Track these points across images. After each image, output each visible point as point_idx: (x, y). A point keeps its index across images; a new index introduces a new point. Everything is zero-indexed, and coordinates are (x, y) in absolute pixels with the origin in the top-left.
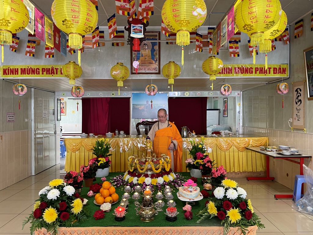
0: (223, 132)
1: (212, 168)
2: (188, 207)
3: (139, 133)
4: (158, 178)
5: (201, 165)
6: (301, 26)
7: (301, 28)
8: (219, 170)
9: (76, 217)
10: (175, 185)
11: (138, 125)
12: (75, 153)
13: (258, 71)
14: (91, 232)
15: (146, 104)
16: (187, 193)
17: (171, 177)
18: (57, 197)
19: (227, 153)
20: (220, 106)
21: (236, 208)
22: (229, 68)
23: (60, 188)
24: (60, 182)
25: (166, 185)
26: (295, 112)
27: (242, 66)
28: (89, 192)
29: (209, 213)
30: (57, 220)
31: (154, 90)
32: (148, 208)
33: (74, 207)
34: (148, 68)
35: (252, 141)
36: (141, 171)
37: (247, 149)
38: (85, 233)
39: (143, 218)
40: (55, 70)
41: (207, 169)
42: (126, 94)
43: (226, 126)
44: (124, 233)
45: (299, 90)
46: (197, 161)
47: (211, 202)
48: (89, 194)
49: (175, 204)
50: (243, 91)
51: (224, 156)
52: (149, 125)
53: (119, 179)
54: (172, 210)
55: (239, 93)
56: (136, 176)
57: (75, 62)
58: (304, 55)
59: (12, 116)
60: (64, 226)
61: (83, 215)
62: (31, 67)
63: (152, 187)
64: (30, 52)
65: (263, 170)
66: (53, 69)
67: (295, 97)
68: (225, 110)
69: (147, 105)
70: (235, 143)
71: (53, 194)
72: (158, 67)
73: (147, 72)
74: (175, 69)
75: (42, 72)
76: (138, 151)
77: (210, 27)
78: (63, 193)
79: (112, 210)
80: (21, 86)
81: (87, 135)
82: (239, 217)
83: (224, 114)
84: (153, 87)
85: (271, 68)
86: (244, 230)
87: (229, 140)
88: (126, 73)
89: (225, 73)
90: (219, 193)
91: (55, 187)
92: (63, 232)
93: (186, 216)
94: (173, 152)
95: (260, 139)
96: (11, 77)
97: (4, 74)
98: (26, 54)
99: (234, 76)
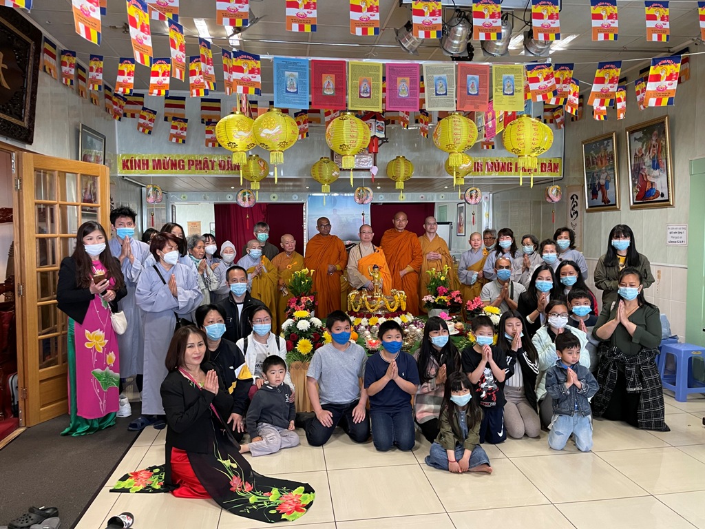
18: (307, 327)
20: (452, 217)
22: (478, 163)
23: (308, 319)
24: (306, 313)
27: (497, 161)
36: (371, 311)
40: (210, 164)
46: (439, 297)
50: (493, 193)
55: (488, 196)
58: (582, 148)
64: (178, 136)
66: (206, 162)
67: (570, 208)
68: (461, 225)
71: (303, 325)
75: (189, 165)
83: (459, 231)
91: (303, 318)
96: (135, 173)
97: (124, 168)
98: (171, 139)
99: (486, 175)
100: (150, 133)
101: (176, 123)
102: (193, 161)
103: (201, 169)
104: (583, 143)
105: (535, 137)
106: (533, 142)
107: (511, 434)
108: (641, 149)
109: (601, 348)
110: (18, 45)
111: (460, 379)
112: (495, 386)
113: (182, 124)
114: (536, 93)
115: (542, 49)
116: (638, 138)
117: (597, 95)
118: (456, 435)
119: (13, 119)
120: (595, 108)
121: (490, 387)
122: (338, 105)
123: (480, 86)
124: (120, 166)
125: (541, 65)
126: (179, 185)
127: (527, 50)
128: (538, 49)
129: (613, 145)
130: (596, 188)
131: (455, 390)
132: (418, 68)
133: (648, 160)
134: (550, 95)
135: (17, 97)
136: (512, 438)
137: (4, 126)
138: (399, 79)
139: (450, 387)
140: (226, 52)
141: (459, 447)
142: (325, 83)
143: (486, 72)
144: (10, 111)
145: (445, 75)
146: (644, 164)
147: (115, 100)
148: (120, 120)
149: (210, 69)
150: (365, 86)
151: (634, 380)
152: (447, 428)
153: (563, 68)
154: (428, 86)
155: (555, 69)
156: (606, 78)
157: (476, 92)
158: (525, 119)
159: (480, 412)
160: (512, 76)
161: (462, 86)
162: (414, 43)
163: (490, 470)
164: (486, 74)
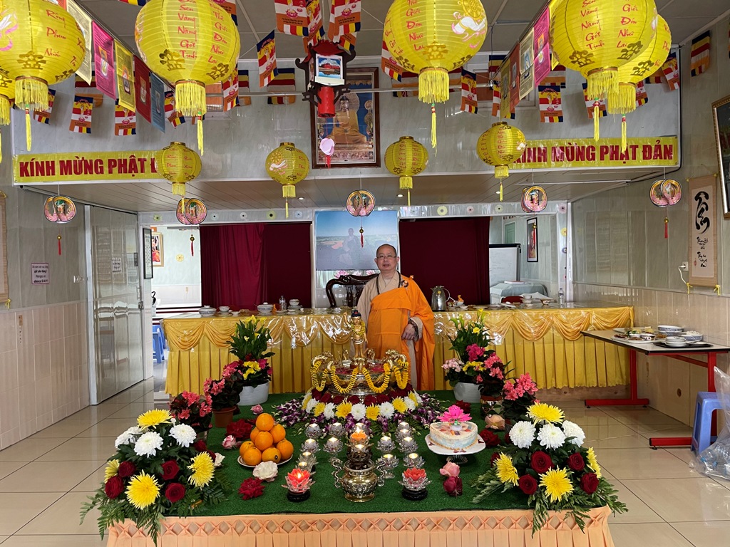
0: (527, 297)
1: (504, 379)
2: (451, 469)
3: (333, 302)
4: (380, 405)
5: (478, 372)
6: (707, 47)
7: (707, 52)
8: (522, 383)
9: (201, 493)
10: (420, 420)
11: (330, 284)
12: (188, 352)
13: (608, 155)
14: (234, 526)
15: (348, 237)
16: (447, 436)
17: (411, 402)
18: (156, 449)
19: (538, 347)
20: (521, 237)
21: (561, 468)
22: (539, 149)
23: (163, 429)
24: (164, 416)
25: (399, 421)
26: (696, 247)
27: (570, 144)
28: (225, 440)
29: (499, 481)
30: (159, 502)
31: (366, 205)
32: (361, 471)
33: (195, 472)
34: (352, 154)
35: (595, 317)
36: (342, 390)
37: (585, 335)
38: (222, 529)
39: (351, 493)
40: (138, 164)
41: (494, 382)
42: (301, 213)
43: (534, 284)
44: (310, 528)
45: (702, 196)
46: (469, 364)
47: (503, 456)
48: (225, 444)
49: (421, 462)
50: (573, 200)
51: (532, 351)
52: (356, 283)
53: (291, 407)
54: (415, 475)
55: (565, 206)
56: (330, 401)
57: (183, 144)
58: (714, 114)
59: (43, 271)
60: (175, 514)
61: (215, 490)
62: (83, 158)
63: (368, 424)
64: (81, 124)
65: (623, 382)
66: (133, 161)
67: (695, 213)
68: (533, 247)
69: (351, 238)
70: (555, 322)
71: (148, 445)
72: (374, 150)
73: (350, 161)
74: (414, 154)
75: (109, 167)
76: (332, 344)
77: (495, 53)
78: (169, 441)
79: (279, 478)
80: (62, 201)
81: (214, 310)
82: (568, 488)
83: (529, 255)
84: (364, 198)
85: (637, 146)
86: (580, 517)
87: (542, 315)
88: (301, 166)
89: (531, 160)
90: (521, 434)
91: (151, 428)
92: (171, 528)
93: (447, 488)
94: (415, 344)
95: (614, 311)
97: (22, 175)
98: (72, 128)
100: (47, 122)
101: (79, 106)
103: (125, 172)
104: (714, 105)
113: (87, 105)
124: (16, 171)
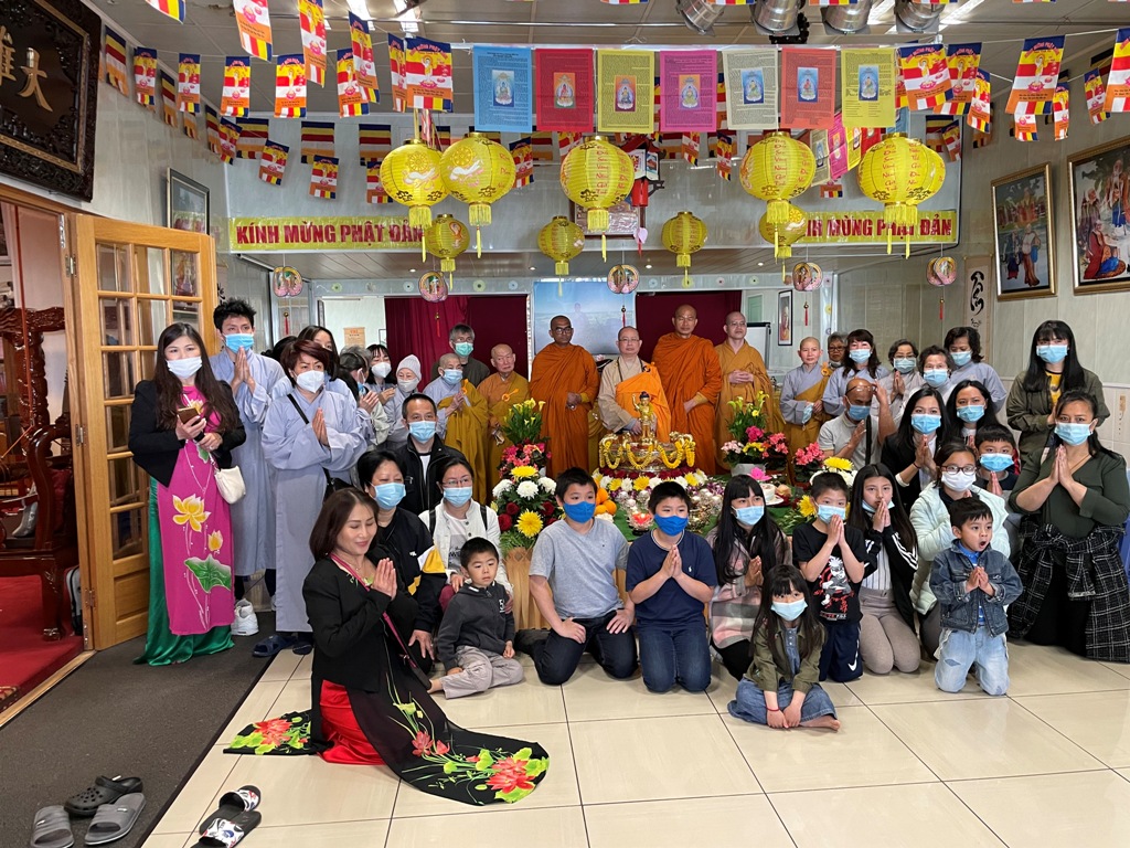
17: (700, 478)
18: (534, 493)
20: (770, 314)
22: (814, 222)
23: (535, 480)
24: (532, 470)
27: (846, 217)
31: (629, 280)
36: (638, 466)
40: (375, 231)
41: (780, 456)
42: (515, 283)
45: (978, 276)
46: (749, 445)
50: (839, 272)
55: (830, 278)
58: (992, 192)
62: (311, 224)
64: (323, 187)
66: (369, 228)
67: (970, 293)
68: (786, 327)
71: (528, 490)
72: (638, 220)
73: (612, 232)
74: (692, 231)
75: (342, 233)
80: (289, 273)
83: (781, 337)
84: (626, 273)
91: (526, 478)
96: (258, 249)
97: (239, 240)
98: (312, 193)
99: (828, 241)
100: (278, 182)
101: (319, 166)
102: (348, 227)
103: (361, 240)
104: (993, 183)
105: (914, 170)
106: (911, 179)
107: (871, 667)
108: (1093, 192)
109: (1025, 525)
110: (64, 40)
111: (788, 576)
112: (847, 588)
113: (330, 167)
114: (916, 95)
115: (927, 20)
116: (1087, 172)
117: (1022, 95)
118: (779, 668)
119: (59, 160)
120: (1017, 121)
121: (838, 588)
122: (579, 124)
123: (821, 86)
124: (233, 237)
125: (925, 47)
126: (329, 267)
127: (900, 22)
128: (918, 19)
129: (1045, 187)
130: (1014, 260)
131: (779, 593)
132: (715, 57)
133: (1105, 210)
134: (940, 98)
135: (65, 124)
136: (872, 672)
137: (45, 172)
138: (682, 78)
139: (770, 590)
140: (395, 40)
141: (785, 686)
142: (558, 89)
143: (829, 62)
144: (54, 147)
145: (760, 69)
146: (1099, 217)
147: (223, 129)
148: (231, 162)
149: (369, 67)
150: (624, 91)
151: (1081, 579)
152: (764, 656)
153: (963, 51)
154: (731, 87)
155: (949, 54)
156: (1038, 65)
157: (814, 97)
158: (896, 140)
159: (820, 632)
160: (875, 67)
161: (789, 87)
162: (706, 15)
163: (837, 725)
164: (829, 65)
